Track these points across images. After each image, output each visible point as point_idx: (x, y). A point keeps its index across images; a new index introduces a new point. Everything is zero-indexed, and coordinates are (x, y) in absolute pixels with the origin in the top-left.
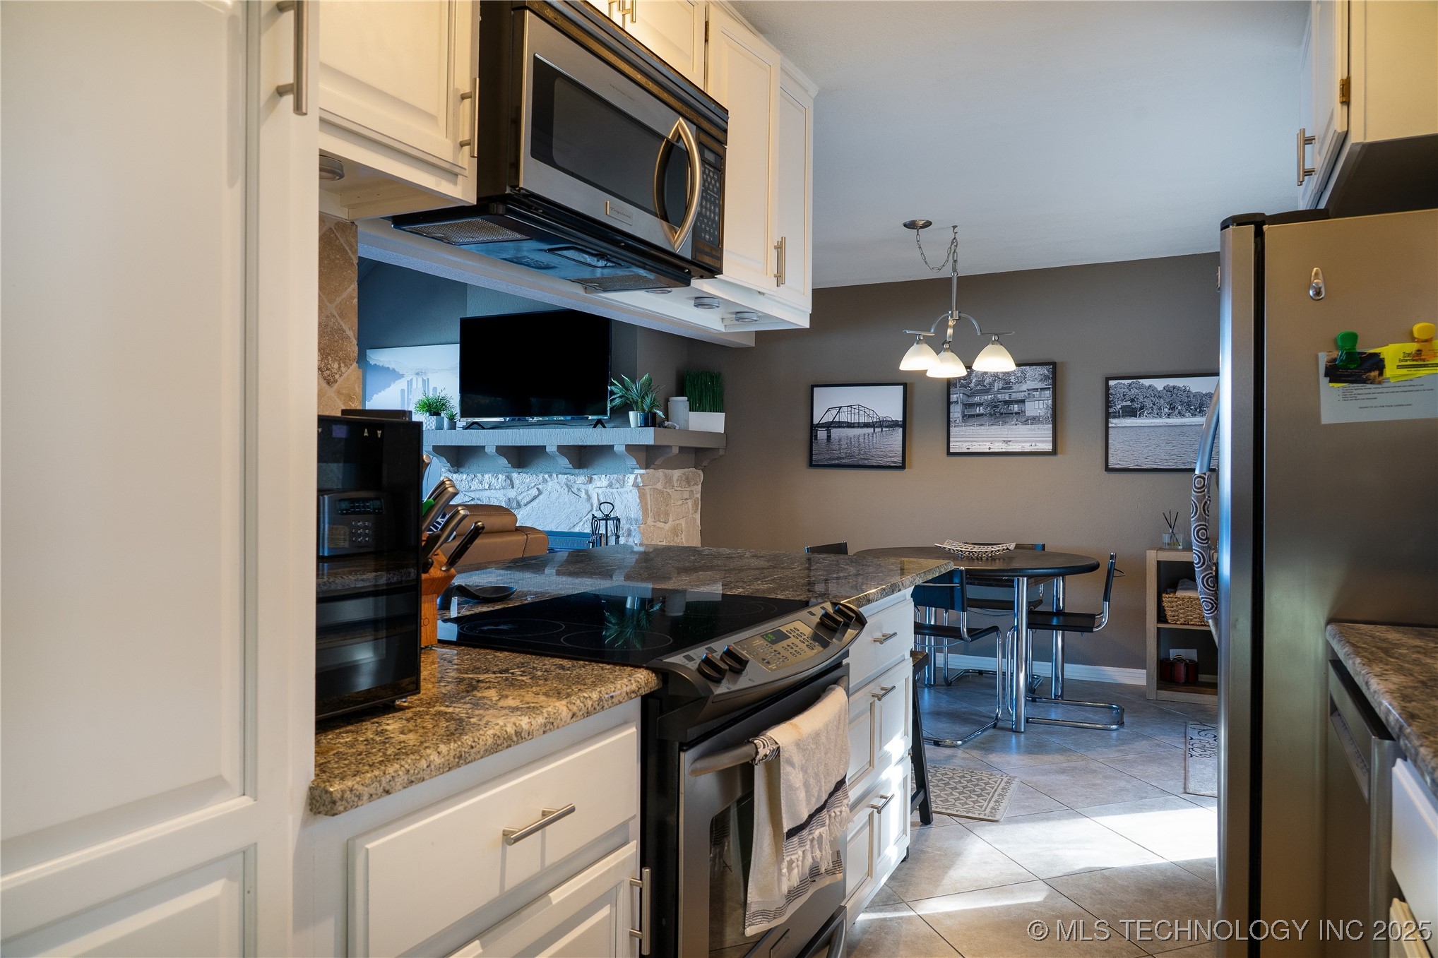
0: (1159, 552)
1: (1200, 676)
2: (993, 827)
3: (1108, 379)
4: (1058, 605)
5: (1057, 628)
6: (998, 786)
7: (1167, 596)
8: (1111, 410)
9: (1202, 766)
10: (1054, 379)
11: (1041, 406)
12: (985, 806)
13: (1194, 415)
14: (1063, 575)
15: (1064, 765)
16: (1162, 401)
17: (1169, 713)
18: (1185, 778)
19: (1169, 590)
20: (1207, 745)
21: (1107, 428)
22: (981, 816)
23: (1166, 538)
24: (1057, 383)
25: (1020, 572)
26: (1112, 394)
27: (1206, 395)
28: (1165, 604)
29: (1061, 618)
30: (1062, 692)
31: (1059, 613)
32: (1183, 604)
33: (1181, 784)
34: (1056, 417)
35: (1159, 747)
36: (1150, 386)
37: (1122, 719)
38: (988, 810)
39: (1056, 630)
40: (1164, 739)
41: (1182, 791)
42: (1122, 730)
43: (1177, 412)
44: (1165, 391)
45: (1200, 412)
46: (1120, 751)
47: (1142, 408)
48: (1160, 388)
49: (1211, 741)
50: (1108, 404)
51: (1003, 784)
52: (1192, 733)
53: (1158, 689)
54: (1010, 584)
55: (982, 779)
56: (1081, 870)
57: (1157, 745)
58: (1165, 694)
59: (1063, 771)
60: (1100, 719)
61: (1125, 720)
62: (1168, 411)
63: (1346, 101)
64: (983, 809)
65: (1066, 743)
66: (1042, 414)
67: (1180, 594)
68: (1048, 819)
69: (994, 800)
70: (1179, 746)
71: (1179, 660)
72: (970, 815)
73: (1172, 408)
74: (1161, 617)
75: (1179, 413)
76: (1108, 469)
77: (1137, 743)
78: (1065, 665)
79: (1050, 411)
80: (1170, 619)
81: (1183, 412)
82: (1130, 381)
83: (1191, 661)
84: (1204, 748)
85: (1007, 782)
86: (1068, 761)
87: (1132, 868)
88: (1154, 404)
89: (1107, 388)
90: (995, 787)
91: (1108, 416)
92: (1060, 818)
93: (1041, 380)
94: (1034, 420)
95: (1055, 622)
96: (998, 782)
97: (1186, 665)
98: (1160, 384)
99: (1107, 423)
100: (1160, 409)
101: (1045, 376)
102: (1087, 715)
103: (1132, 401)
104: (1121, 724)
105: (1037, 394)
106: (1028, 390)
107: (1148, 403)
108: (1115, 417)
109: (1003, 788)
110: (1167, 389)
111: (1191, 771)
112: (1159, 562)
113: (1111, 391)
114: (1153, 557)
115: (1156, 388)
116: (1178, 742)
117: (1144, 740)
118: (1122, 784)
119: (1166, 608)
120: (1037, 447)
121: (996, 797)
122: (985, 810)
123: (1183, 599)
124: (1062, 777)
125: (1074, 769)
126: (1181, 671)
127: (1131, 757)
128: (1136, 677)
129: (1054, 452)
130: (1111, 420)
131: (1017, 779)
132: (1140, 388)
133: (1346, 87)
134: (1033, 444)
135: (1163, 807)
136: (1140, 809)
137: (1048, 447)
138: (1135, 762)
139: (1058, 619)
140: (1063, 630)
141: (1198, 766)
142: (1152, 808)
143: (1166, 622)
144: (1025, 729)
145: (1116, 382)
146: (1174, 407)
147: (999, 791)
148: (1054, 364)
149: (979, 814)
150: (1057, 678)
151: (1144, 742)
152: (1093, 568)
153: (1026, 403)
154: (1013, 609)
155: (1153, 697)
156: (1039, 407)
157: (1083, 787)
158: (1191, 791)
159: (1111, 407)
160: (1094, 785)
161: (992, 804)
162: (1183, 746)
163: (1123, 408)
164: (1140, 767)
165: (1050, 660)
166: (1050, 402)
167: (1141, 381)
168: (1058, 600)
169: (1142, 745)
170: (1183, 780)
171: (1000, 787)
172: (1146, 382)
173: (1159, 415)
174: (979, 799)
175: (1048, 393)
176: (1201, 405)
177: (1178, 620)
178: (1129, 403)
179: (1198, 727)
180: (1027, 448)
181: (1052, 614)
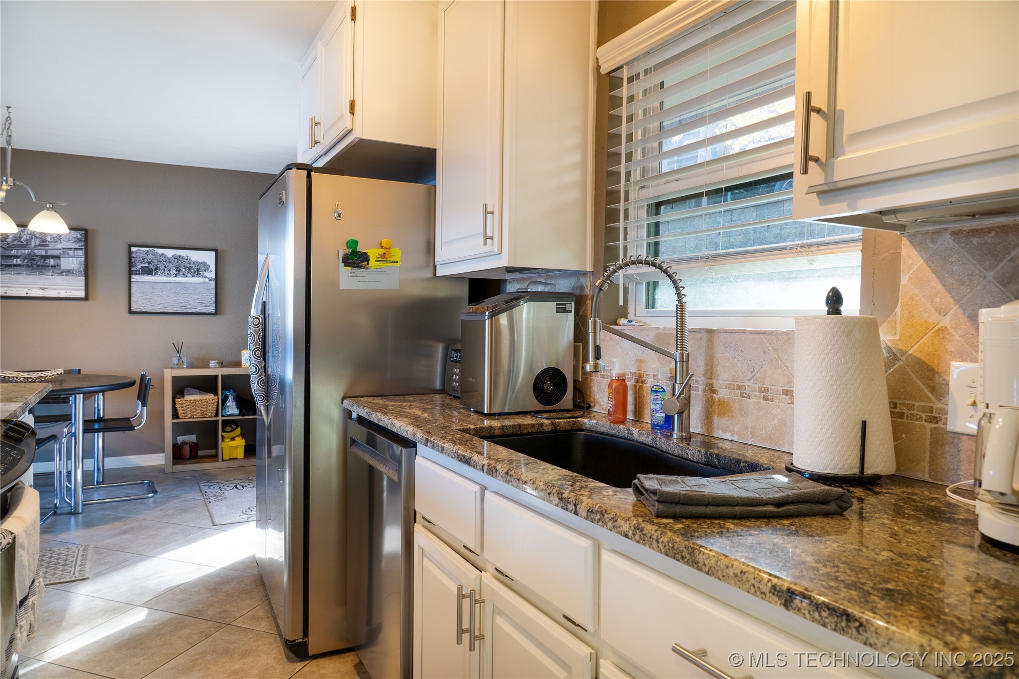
0: (174, 370)
1: (199, 452)
2: (85, 583)
3: (130, 246)
4: (99, 414)
5: (98, 431)
6: (78, 555)
7: (179, 400)
8: (133, 269)
9: (219, 507)
10: (86, 241)
11: (75, 262)
12: (73, 571)
13: (193, 276)
14: (103, 392)
15: (124, 528)
16: (171, 265)
17: (184, 479)
18: (211, 517)
19: (178, 396)
20: (217, 494)
21: (130, 282)
22: (73, 579)
23: (175, 360)
24: (89, 245)
25: (74, 391)
26: (133, 257)
27: (202, 263)
28: (177, 406)
29: (102, 423)
30: (103, 479)
31: (100, 420)
32: (190, 405)
33: (209, 521)
34: (88, 271)
35: (187, 501)
36: (162, 254)
37: (155, 489)
38: (77, 574)
39: (98, 432)
40: (187, 496)
41: (212, 525)
42: (156, 496)
43: (181, 273)
44: (173, 258)
45: (197, 274)
46: (160, 510)
47: (156, 269)
48: (170, 256)
49: (219, 491)
50: (131, 264)
51: (81, 553)
52: (204, 489)
53: (173, 465)
54: (66, 401)
55: (62, 553)
56: (164, 590)
57: (184, 501)
58: (179, 468)
59: (125, 532)
60: (137, 491)
61: (157, 489)
62: (176, 273)
63: (352, 112)
64: (72, 573)
65: (119, 513)
66: (76, 268)
67: (187, 398)
68: (127, 566)
69: (78, 564)
70: (200, 498)
71: (185, 443)
72: (62, 580)
73: (178, 270)
74: (175, 415)
75: (183, 274)
76: (131, 312)
77: (171, 503)
78: (105, 459)
79: (83, 267)
80: (181, 416)
81: (186, 274)
82: (148, 249)
83: (193, 443)
84: (215, 496)
85: (84, 550)
86: (126, 525)
87: (198, 579)
88: (165, 267)
89: (130, 253)
90: (76, 556)
91: (130, 273)
92: (135, 563)
93: (75, 242)
94: (69, 272)
95: (96, 426)
96: (76, 552)
97: (191, 446)
98: (169, 253)
99: (130, 278)
100: (169, 270)
101: (78, 239)
102: (127, 491)
103: (149, 263)
104: (155, 492)
105: (71, 252)
106: (63, 249)
107: (161, 266)
108: (136, 274)
109: (83, 555)
110: (175, 257)
111: (213, 512)
112: (173, 377)
113: (133, 255)
114: (169, 374)
115: (166, 256)
116: (197, 495)
117: (174, 499)
118: (171, 530)
119: (178, 409)
120: (71, 294)
121: (79, 563)
122: (74, 574)
123: (190, 401)
124: (126, 536)
125: (132, 529)
126: (187, 451)
127: (170, 512)
128: (158, 459)
129: (86, 298)
130: (133, 276)
131: (91, 546)
132: (155, 254)
133: (352, 104)
134: (68, 291)
135: (203, 537)
136: (189, 542)
137: (82, 294)
138: (174, 514)
139: (99, 425)
140: (103, 432)
141: (216, 508)
142: (197, 539)
143: (178, 418)
144: (82, 511)
145: (137, 249)
146: (180, 270)
147: (80, 558)
148: (86, 230)
149: (70, 578)
150: (98, 469)
151: (175, 501)
152: (132, 384)
153: (62, 259)
154: (71, 420)
155: (170, 471)
156: (74, 262)
157: (144, 539)
158: (218, 524)
159: (133, 267)
160: (151, 536)
161: (78, 568)
162: (202, 498)
163: (142, 268)
164: (179, 517)
165: (93, 457)
166: (83, 259)
167: (156, 250)
168: (99, 410)
169: (174, 503)
170: (210, 518)
171: (80, 555)
172: (160, 251)
173: (169, 274)
174: (66, 567)
175: (81, 253)
176: (198, 270)
177: (186, 416)
178: (146, 265)
179: (206, 484)
180: (63, 294)
181: (94, 421)
